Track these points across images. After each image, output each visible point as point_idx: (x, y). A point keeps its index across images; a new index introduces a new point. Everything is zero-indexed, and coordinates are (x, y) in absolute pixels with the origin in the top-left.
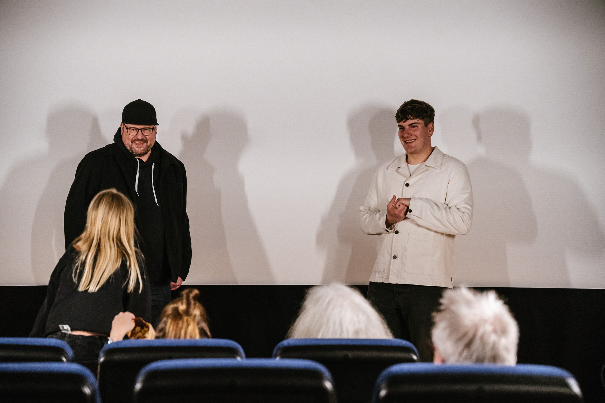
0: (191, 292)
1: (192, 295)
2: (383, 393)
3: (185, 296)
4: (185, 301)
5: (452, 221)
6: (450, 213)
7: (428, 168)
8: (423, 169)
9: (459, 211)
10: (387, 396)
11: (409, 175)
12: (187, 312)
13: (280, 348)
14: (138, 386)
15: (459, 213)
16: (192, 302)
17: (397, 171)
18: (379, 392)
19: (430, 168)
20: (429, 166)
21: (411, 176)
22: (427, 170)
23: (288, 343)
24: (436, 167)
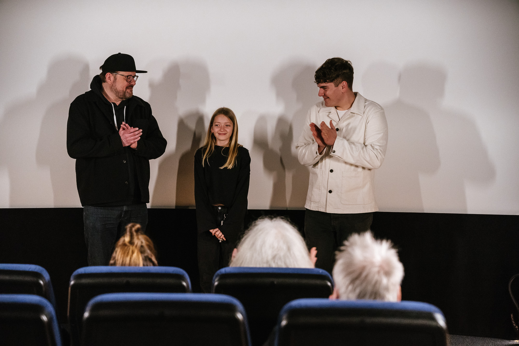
0: (133, 226)
1: (134, 229)
2: (284, 323)
3: (128, 229)
4: (128, 233)
5: (368, 159)
6: (366, 152)
7: (353, 114)
8: (349, 116)
9: (374, 150)
10: (286, 326)
11: (339, 120)
12: (131, 242)
13: (218, 275)
14: (86, 315)
15: (374, 151)
16: (135, 234)
17: (328, 116)
18: (281, 322)
19: (355, 115)
20: (354, 113)
21: (340, 120)
22: (352, 116)
23: (225, 271)
24: (359, 113)
